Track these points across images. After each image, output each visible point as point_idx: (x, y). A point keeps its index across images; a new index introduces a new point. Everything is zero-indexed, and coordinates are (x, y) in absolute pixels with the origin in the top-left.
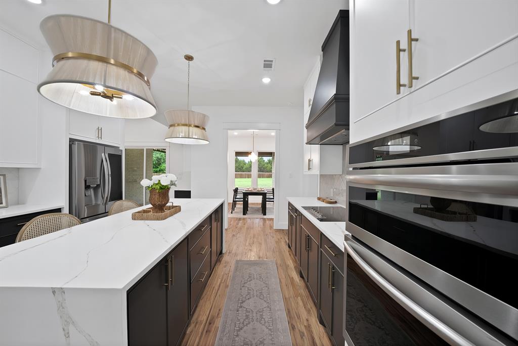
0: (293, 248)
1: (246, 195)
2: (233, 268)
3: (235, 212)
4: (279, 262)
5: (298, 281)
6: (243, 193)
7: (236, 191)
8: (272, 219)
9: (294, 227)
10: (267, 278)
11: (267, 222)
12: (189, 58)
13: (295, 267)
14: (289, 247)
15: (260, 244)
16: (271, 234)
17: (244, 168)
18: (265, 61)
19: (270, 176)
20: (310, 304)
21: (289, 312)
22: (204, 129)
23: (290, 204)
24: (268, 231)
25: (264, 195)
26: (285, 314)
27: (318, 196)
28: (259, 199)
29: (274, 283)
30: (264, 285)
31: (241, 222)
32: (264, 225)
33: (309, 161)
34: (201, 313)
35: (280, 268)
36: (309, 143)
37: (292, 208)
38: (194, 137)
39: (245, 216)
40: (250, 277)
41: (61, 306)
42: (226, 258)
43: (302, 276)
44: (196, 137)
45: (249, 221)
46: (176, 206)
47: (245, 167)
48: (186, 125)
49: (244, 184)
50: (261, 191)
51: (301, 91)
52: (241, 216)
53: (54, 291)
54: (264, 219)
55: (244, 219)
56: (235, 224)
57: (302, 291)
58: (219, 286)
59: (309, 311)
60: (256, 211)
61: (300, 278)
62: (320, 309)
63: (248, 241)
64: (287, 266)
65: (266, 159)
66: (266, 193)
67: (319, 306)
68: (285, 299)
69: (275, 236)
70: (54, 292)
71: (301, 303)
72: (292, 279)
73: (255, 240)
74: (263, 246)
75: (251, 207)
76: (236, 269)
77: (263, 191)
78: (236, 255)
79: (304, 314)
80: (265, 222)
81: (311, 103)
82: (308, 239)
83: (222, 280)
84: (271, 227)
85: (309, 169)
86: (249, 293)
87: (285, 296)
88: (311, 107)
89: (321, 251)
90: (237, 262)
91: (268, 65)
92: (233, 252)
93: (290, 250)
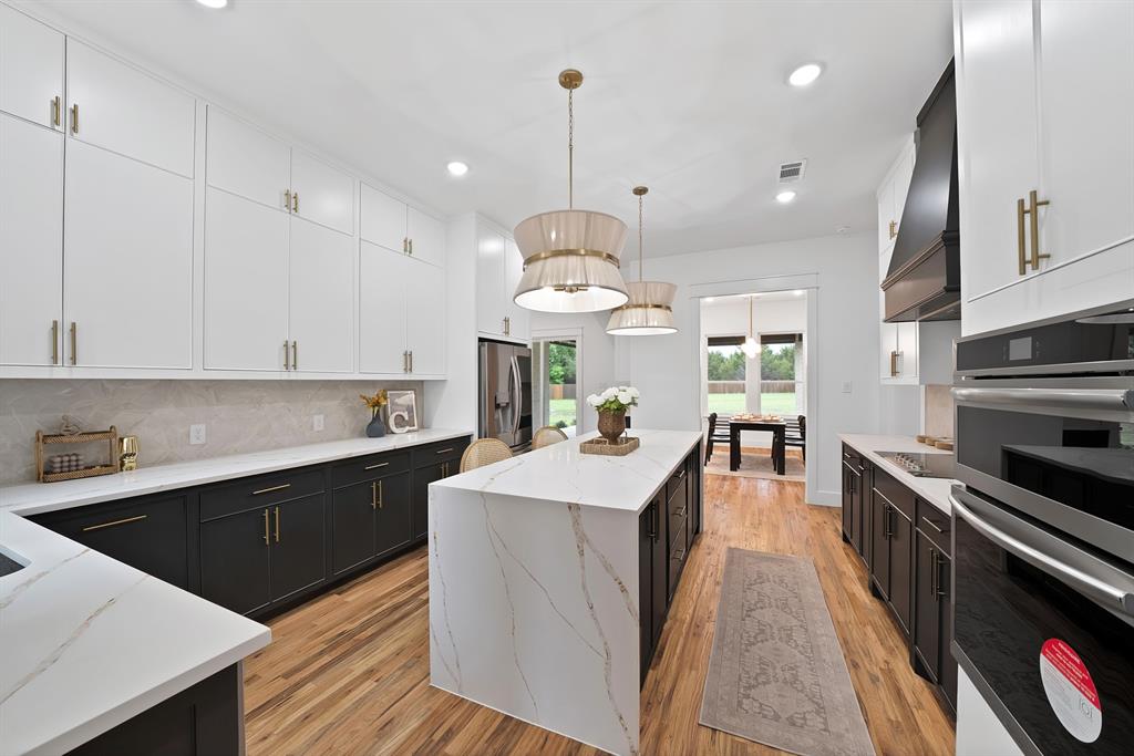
0: (855, 541)
1: (736, 428)
2: (723, 558)
3: (714, 464)
4: (822, 564)
5: (868, 602)
6: (732, 425)
7: (713, 419)
8: (802, 485)
9: (856, 498)
10: (797, 584)
11: (789, 489)
12: (640, 191)
13: (860, 578)
14: (845, 539)
15: (775, 527)
16: (800, 512)
17: (720, 371)
18: (783, 167)
19: (791, 389)
20: (895, 640)
21: (845, 643)
22: (668, 308)
23: (845, 446)
24: (791, 505)
25: (778, 430)
26: (837, 644)
27: (923, 434)
28: (766, 439)
29: (813, 592)
30: (790, 594)
31: (727, 483)
32: (780, 493)
33: (894, 356)
34: (680, 609)
35: (823, 573)
36: (891, 319)
37: (851, 456)
38: (651, 324)
39: (734, 474)
40: (760, 577)
41: (576, 522)
42: (706, 541)
43: (875, 593)
44: (656, 324)
45: (744, 483)
46: (633, 439)
47: (722, 367)
48: (640, 306)
49: (731, 406)
50: (771, 421)
51: (871, 202)
52: (727, 471)
53: (570, 506)
54: (780, 483)
55: (733, 478)
56: (716, 486)
57: (877, 618)
58: (704, 580)
59: (891, 651)
60: (758, 464)
61: (871, 598)
62: (916, 643)
63: (748, 517)
64: (841, 574)
65: (776, 349)
66: (784, 426)
67: (912, 640)
68: (837, 623)
69: (809, 517)
70: (570, 508)
71: (873, 636)
72: (852, 597)
73: (765, 519)
74: (784, 532)
75: (750, 457)
76: (730, 562)
77: (776, 421)
78: (726, 538)
79: (880, 653)
80: (784, 488)
81: (896, 230)
82: (891, 515)
83: (706, 573)
84: (798, 499)
85: (894, 373)
86: (760, 601)
87: (837, 619)
88: (895, 238)
89: (917, 532)
90: (730, 550)
91: (790, 172)
92: (720, 533)
93: (847, 546)
